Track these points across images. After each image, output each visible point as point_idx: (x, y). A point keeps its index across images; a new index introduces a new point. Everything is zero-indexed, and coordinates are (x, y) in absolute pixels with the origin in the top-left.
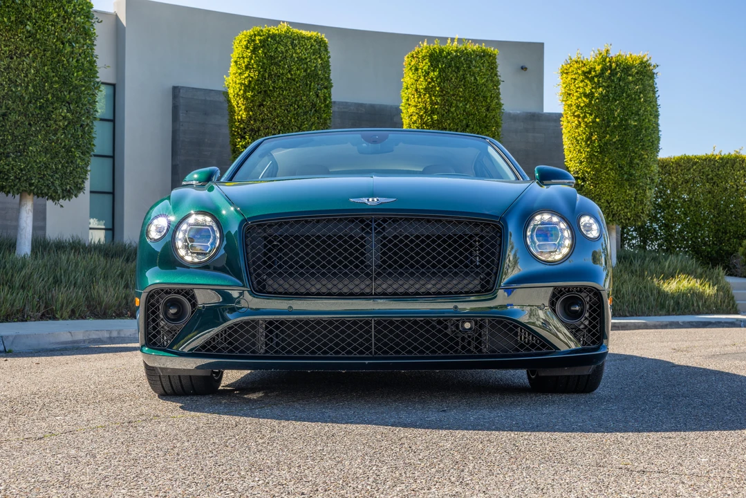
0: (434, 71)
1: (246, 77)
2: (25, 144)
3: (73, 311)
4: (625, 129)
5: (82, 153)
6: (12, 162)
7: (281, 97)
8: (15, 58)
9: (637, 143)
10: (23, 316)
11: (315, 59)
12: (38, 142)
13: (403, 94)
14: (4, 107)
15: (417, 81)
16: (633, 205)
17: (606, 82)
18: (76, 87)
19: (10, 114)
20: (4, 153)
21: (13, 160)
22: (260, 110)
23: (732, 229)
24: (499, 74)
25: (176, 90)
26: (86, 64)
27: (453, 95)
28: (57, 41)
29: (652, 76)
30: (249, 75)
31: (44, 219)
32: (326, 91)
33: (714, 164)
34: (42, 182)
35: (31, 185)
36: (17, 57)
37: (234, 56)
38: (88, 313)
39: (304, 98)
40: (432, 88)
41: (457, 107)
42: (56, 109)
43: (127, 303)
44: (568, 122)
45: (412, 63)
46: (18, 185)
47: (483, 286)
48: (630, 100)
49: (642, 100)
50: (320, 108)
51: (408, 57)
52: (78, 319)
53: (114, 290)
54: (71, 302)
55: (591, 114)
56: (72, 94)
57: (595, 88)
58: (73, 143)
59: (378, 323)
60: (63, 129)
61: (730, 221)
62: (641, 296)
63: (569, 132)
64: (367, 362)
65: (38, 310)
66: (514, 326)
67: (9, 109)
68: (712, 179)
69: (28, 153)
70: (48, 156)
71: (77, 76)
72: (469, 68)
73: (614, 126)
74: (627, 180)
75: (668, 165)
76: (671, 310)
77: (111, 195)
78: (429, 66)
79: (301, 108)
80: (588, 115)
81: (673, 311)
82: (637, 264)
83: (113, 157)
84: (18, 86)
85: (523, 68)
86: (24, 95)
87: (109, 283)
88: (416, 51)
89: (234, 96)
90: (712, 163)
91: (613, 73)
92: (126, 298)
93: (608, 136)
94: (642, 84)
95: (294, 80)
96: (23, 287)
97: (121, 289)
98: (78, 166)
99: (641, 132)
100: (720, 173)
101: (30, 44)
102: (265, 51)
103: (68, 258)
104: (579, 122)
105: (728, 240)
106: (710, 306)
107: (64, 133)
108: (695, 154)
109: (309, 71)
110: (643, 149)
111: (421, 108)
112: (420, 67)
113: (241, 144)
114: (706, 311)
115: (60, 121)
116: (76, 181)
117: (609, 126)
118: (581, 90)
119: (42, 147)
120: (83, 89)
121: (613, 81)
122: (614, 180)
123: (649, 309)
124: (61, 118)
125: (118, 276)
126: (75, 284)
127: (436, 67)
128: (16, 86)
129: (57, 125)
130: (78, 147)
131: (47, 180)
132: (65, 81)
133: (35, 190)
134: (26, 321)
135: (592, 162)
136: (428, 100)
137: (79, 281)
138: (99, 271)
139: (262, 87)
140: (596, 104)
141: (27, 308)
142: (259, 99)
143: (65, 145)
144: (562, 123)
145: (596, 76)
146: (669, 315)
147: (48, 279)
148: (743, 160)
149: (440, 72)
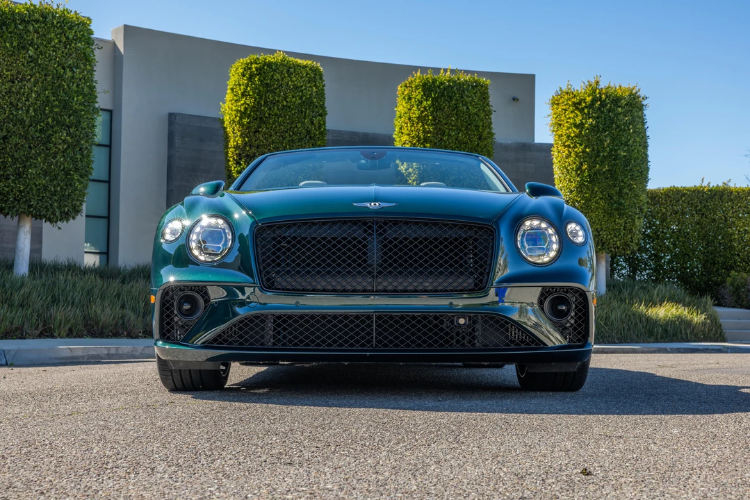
0: (427, 100)
1: (242, 104)
2: (25, 166)
3: (71, 330)
4: (614, 160)
5: (80, 176)
6: (12, 184)
7: (277, 124)
8: (17, 82)
9: (626, 173)
10: (22, 334)
11: (310, 87)
12: (38, 165)
13: (396, 123)
14: (4, 130)
15: (410, 109)
16: (622, 234)
17: (595, 113)
18: (76, 111)
19: (11, 136)
20: (3, 175)
21: (12, 181)
22: (256, 137)
23: (721, 259)
24: (491, 104)
25: (172, 116)
26: (86, 90)
27: (446, 124)
28: (58, 66)
29: (641, 108)
30: (245, 102)
31: (41, 242)
32: (320, 118)
33: (703, 196)
34: (41, 204)
35: (30, 206)
36: (18, 81)
37: (231, 83)
38: (85, 332)
39: (299, 125)
40: (425, 117)
41: (449, 135)
42: (56, 132)
43: (123, 323)
44: (559, 152)
45: (406, 93)
46: (17, 206)
47: (476, 285)
48: (620, 131)
49: (632, 131)
50: (315, 135)
51: (401, 87)
52: (75, 337)
53: (111, 309)
54: (69, 321)
55: (581, 145)
56: (72, 117)
57: (585, 119)
58: (71, 166)
59: (379, 318)
60: (63, 152)
61: (718, 252)
62: (630, 323)
63: (560, 162)
64: (368, 354)
65: (37, 328)
66: (505, 322)
67: (9, 132)
68: (701, 210)
69: (27, 175)
70: (47, 178)
71: (77, 100)
72: (462, 97)
73: (604, 156)
74: (617, 209)
75: (657, 196)
76: (659, 337)
77: (107, 219)
78: (422, 96)
79: (296, 135)
80: (578, 145)
81: (661, 338)
82: (626, 293)
83: (109, 182)
84: (19, 109)
85: (514, 99)
86: (25, 118)
87: (106, 303)
88: (409, 80)
89: (230, 122)
90: (701, 194)
91: (603, 104)
92: (123, 317)
93: (598, 166)
94: (631, 115)
95: (289, 107)
96: (22, 305)
97: (117, 309)
98: (76, 189)
99: (630, 162)
100: (709, 204)
101: (32, 69)
102: (262, 79)
103: (66, 278)
104: (569, 151)
105: (716, 271)
106: (697, 333)
107: (64, 156)
108: (684, 186)
109: (304, 99)
110: (632, 179)
111: (414, 137)
112: (414, 96)
113: (236, 169)
114: (694, 339)
115: (60, 144)
116: (74, 203)
117: (598, 156)
118: (571, 121)
119: (41, 169)
120: (83, 113)
121: (603, 112)
122: (603, 209)
123: (638, 336)
124: (61, 142)
125: (115, 296)
126: (73, 303)
127: (428, 96)
128: (17, 109)
129: (56, 148)
130: (77, 170)
131: (46, 202)
132: (65, 106)
133: (34, 212)
134: (25, 339)
135: (582, 191)
136: (421, 128)
137: (76, 301)
138: (96, 291)
139: (258, 113)
140: (586, 135)
141: (25, 327)
142: (255, 125)
143: (64, 168)
144: (552, 153)
145: (586, 107)
146: (657, 342)
147: (47, 298)
148: (731, 193)
149: (433, 101)
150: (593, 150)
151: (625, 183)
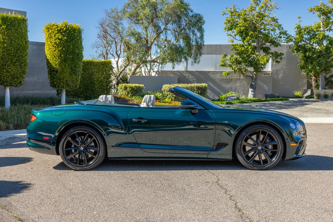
4: (74, 53)
17: (67, 35)
23: (91, 88)
27: (13, 36)
33: (84, 64)
40: (3, 32)
41: (15, 41)
48: (76, 42)
49: (80, 42)
55: (61, 47)
57: (63, 37)
68: (84, 69)
73: (70, 52)
74: (74, 72)
78: (1, 23)
80: (59, 47)
93: (68, 55)
100: (87, 67)
104: (55, 49)
105: (89, 92)
117: (68, 52)
118: (57, 37)
121: (69, 35)
122: (69, 72)
127: (5, 24)
135: (61, 65)
136: (1, 37)
140: (63, 43)
145: (63, 32)
148: (94, 62)
149: (7, 26)
150: (66, 49)
151: (77, 63)
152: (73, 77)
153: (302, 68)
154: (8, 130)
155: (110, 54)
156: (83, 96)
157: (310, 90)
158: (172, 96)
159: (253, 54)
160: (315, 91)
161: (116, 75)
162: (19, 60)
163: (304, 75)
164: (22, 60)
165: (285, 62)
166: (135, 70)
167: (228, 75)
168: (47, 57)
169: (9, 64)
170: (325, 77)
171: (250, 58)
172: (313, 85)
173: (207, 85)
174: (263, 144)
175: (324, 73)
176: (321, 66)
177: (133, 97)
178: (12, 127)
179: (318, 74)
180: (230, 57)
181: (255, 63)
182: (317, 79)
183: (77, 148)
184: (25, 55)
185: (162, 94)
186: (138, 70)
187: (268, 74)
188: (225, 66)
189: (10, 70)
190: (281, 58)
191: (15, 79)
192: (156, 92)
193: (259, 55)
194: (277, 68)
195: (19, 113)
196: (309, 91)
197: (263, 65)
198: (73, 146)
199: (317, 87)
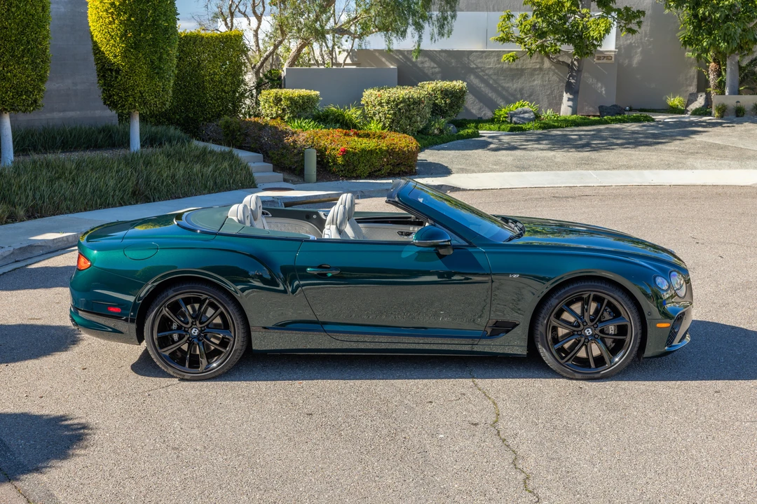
4: (156, 29)
23: (196, 98)
48: (160, 2)
49: (169, 2)
55: (125, 13)
61: (194, 92)
73: (147, 25)
74: (157, 73)
80: (122, 13)
93: (142, 34)
104: (112, 18)
105: (193, 108)
114: (235, 187)
117: (142, 25)
122: (146, 73)
135: (127, 57)
140: (131, 4)
148: (202, 38)
150: (137, 19)
151: (164, 50)
152: (155, 84)
153: (688, 42)
154: (13, 222)
155: (240, 11)
156: (178, 117)
157: (704, 96)
158: (385, 118)
159: (574, 12)
160: (716, 99)
161: (255, 65)
162: (29, 50)
163: (690, 58)
164: (36, 50)
165: (649, 28)
166: (299, 50)
167: (514, 60)
168: (94, 36)
169: (7, 61)
170: (739, 66)
171: (568, 24)
172: (712, 83)
173: (465, 84)
174: (596, 323)
175: (737, 54)
176: (730, 41)
177: (294, 121)
178: (22, 213)
179: (725, 57)
180: (519, 19)
181: (579, 36)
182: (720, 68)
183: (185, 331)
184: (44, 38)
185: (360, 111)
186: (305, 50)
187: (608, 58)
188: (509, 41)
189: (9, 74)
190: (639, 23)
191: (22, 95)
192: (349, 108)
193: (588, 15)
194: (629, 42)
195: (36, 178)
196: (702, 98)
197: (596, 39)
198: (174, 326)
199: (721, 86)
